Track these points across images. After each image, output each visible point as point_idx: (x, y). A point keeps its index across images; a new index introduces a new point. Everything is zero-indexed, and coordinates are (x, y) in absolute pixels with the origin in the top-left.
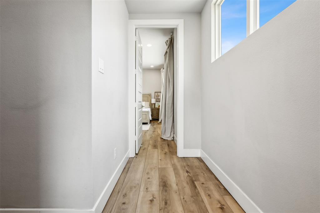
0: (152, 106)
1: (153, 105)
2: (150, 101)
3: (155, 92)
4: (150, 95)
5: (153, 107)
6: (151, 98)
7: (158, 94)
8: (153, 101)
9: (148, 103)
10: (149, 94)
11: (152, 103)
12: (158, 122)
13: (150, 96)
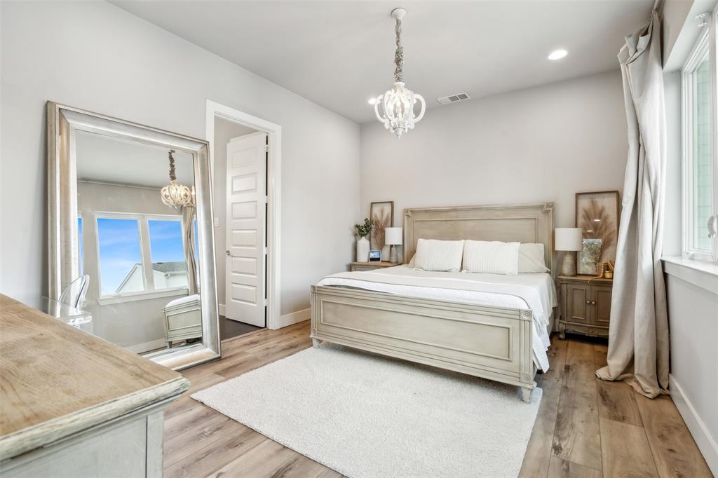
0: (560, 264)
1: (568, 260)
2: (547, 240)
3: (578, 195)
4: (549, 209)
5: (567, 268)
6: (555, 225)
7: (593, 203)
8: (568, 239)
9: (536, 252)
10: (541, 207)
11: (560, 247)
12: (602, 373)
13: (547, 212)
